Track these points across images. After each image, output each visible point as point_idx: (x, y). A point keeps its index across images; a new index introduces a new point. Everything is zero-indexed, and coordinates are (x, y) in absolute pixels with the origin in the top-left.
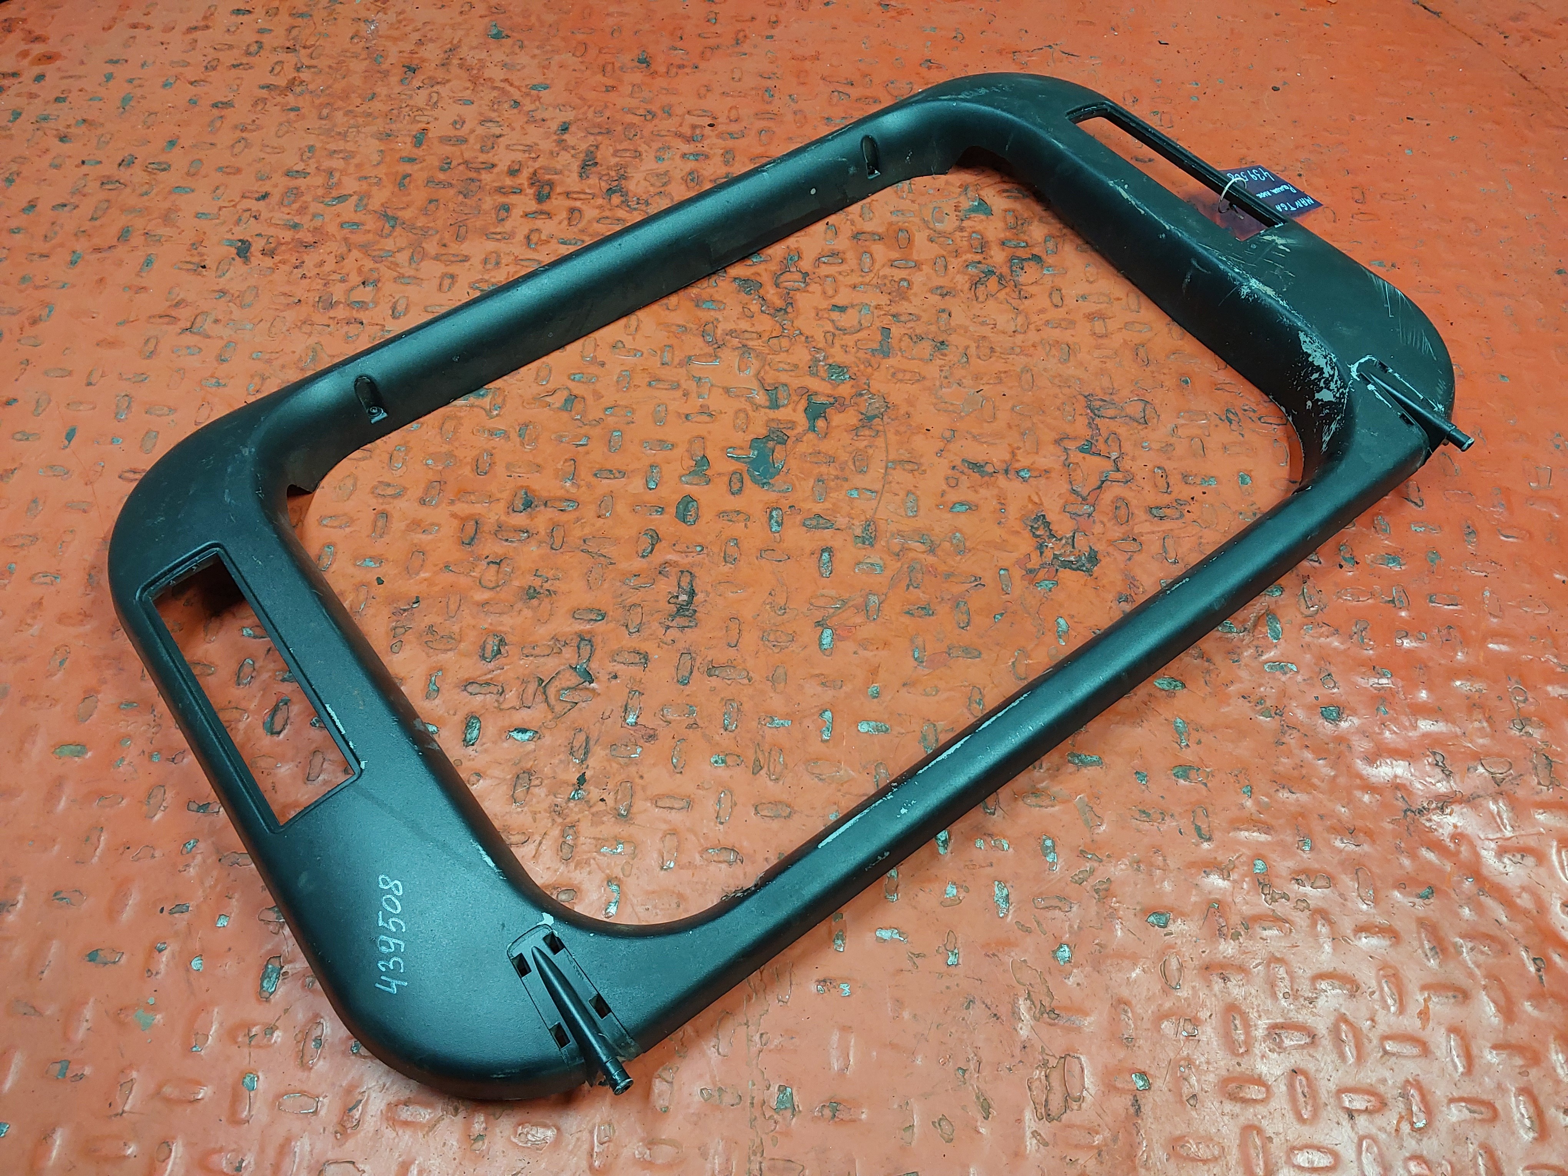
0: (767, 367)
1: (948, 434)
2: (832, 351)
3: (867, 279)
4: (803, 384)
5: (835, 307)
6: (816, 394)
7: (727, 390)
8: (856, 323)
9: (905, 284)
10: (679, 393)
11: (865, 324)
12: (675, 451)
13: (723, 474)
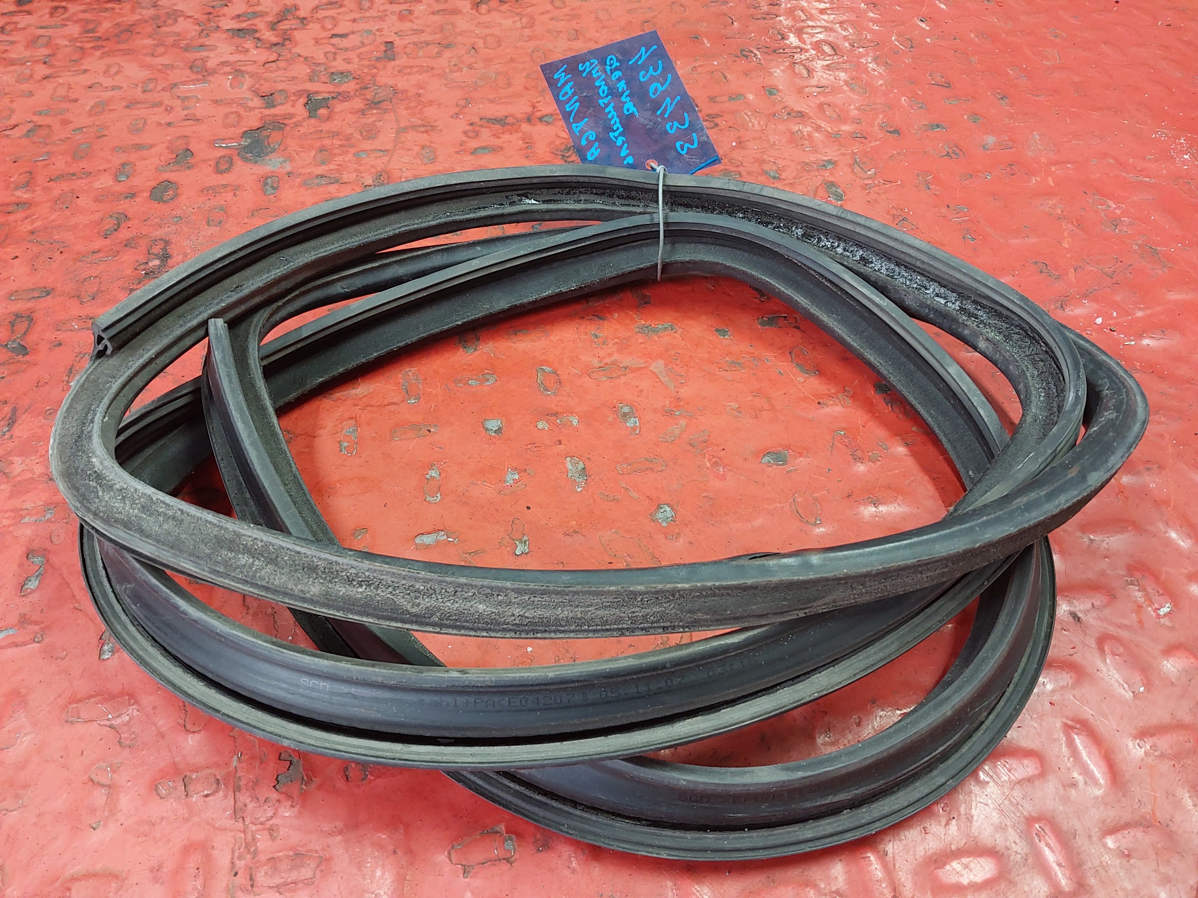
0: (262, 82)
1: (462, 103)
2: (334, 64)
3: (368, 14)
4: (301, 88)
5: (333, 36)
6: (317, 93)
7: (216, 102)
8: (358, 43)
9: (406, 12)
10: (161, 109)
11: (366, 41)
12: (153, 150)
13: (208, 160)
